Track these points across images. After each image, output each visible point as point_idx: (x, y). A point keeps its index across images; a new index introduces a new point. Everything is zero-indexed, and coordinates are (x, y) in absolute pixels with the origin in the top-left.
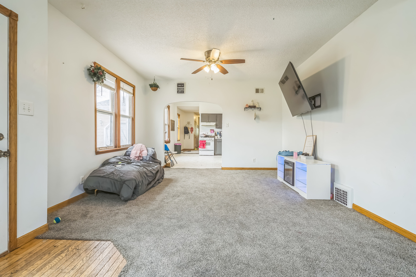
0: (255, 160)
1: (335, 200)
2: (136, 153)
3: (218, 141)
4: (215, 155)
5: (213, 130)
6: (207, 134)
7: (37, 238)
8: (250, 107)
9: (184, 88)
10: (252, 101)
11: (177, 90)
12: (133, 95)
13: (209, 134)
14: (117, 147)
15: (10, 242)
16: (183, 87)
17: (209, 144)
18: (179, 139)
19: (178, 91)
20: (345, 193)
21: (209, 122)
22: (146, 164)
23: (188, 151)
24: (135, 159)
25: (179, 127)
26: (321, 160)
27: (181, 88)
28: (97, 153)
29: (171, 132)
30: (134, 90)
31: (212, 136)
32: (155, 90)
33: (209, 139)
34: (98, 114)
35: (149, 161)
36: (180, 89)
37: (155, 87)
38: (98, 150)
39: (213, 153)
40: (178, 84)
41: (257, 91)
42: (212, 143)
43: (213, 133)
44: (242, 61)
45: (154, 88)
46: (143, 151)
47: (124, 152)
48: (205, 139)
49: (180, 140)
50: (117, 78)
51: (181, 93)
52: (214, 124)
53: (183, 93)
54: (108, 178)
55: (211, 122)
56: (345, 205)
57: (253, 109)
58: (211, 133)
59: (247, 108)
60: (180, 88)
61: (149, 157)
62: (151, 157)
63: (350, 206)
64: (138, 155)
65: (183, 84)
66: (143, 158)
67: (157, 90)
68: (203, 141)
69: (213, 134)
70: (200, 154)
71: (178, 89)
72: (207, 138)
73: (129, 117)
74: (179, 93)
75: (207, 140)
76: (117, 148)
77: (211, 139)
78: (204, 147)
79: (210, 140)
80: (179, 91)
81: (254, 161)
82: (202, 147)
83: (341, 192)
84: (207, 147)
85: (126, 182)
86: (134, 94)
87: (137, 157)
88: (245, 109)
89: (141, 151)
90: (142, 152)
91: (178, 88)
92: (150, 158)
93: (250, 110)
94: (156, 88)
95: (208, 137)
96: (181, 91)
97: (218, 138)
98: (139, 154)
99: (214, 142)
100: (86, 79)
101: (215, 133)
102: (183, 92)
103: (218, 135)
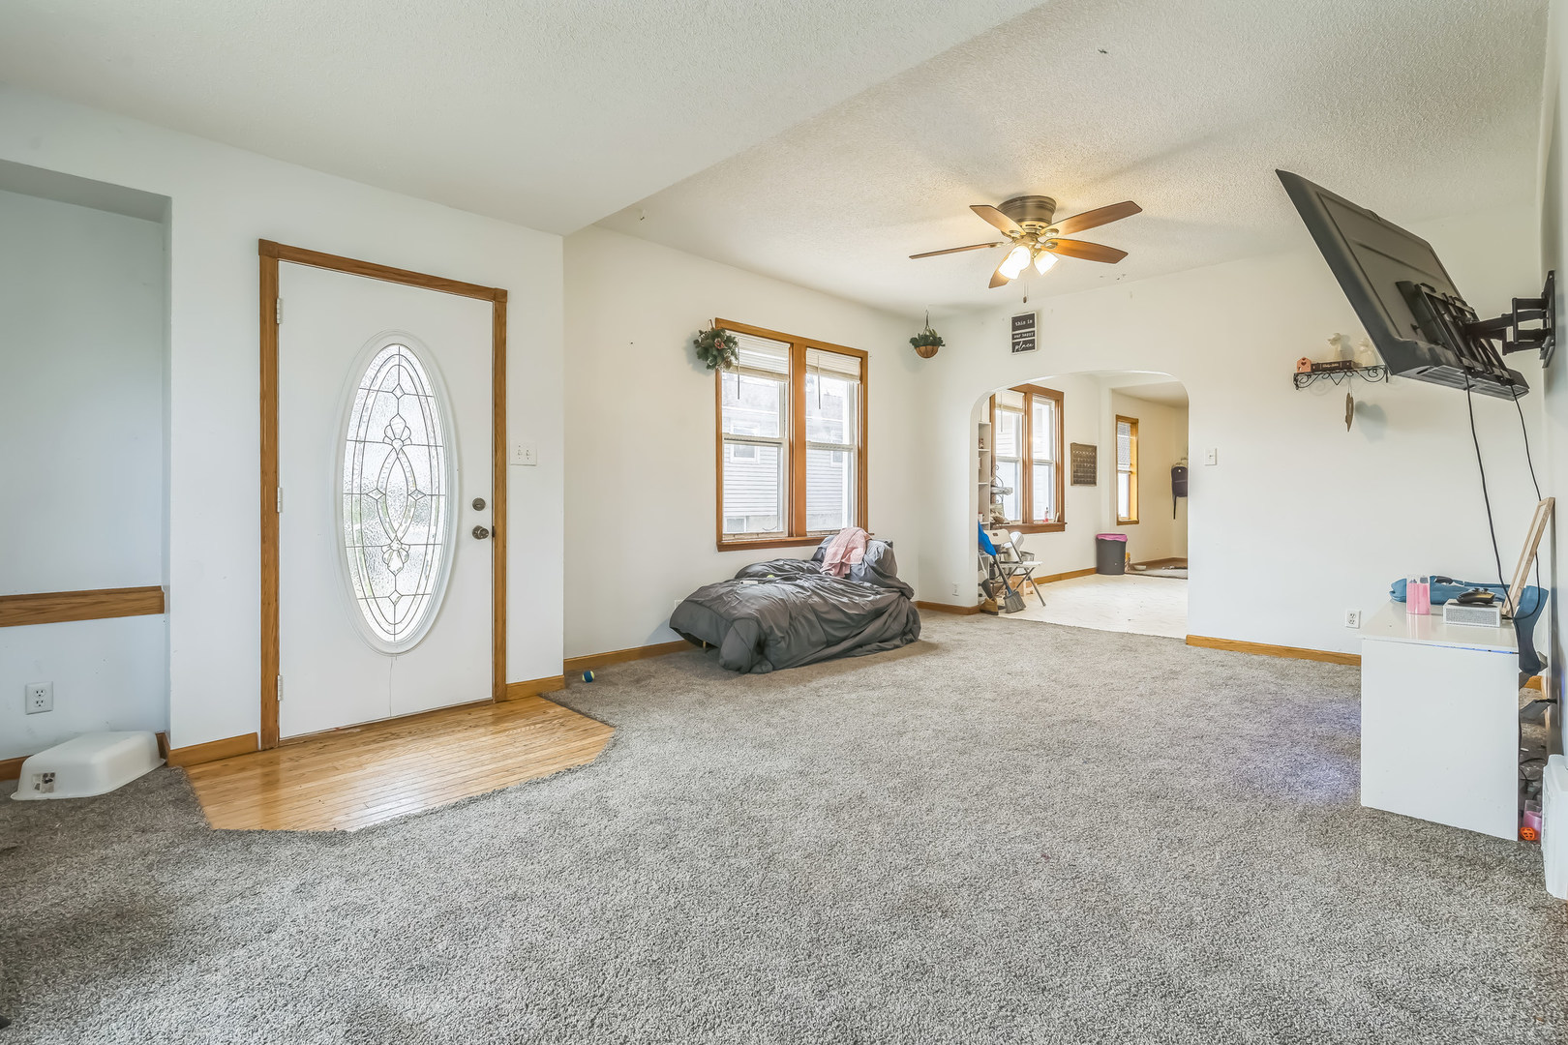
0: (1356, 620)
2: (835, 554)
7: (540, 695)
8: (1319, 369)
9: (1035, 329)
10: (1337, 340)
11: (1010, 341)
12: (861, 379)
14: (792, 536)
15: (496, 686)
16: (1032, 325)
18: (1135, 518)
19: (1014, 345)
22: (840, 586)
23: (1176, 568)
25: (1134, 470)
27: (1024, 331)
28: (722, 547)
29: (1072, 491)
30: (864, 365)
32: (928, 355)
34: (729, 448)
35: (864, 579)
36: (1021, 337)
37: (928, 344)
38: (726, 540)
40: (1015, 320)
45: (923, 348)
46: (854, 548)
47: (813, 549)
49: (1137, 522)
50: (792, 344)
51: (1024, 349)
53: (1033, 348)
54: (709, 608)
57: (1337, 376)
59: (1303, 378)
60: (1021, 334)
61: (866, 570)
62: (873, 568)
64: (837, 560)
65: (1032, 316)
66: (849, 570)
67: (934, 352)
71: (1013, 339)
73: (849, 449)
74: (1018, 351)
76: (797, 536)
80: (1018, 343)
81: (1352, 622)
85: (736, 624)
86: (863, 378)
87: (835, 566)
88: (1296, 380)
89: (849, 549)
90: (850, 551)
91: (1013, 335)
92: (870, 571)
93: (1324, 384)
96: (1025, 343)
98: (840, 556)
100: (691, 365)
102: (1030, 345)
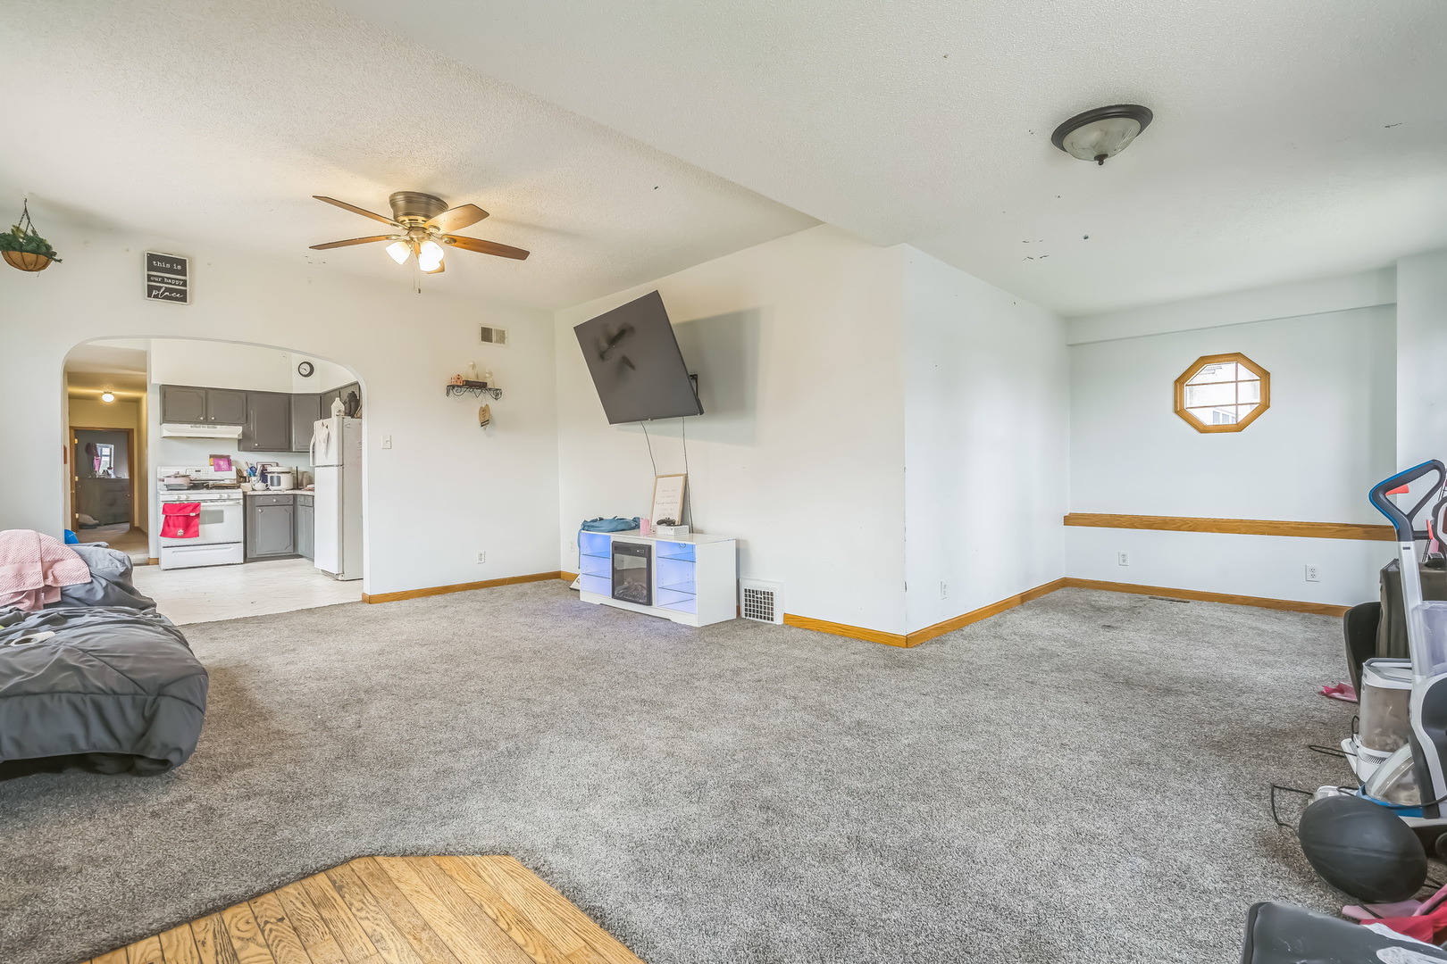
0: (483, 557)
1: (744, 617)
2: (21, 578)
3: (259, 501)
4: (246, 560)
5: (227, 459)
6: (194, 476)
8: (469, 385)
9: (184, 280)
10: (474, 366)
11: (146, 284)
13: (209, 473)
16: (183, 272)
17: (218, 517)
19: (150, 289)
20: (769, 596)
21: (206, 422)
24: (18, 606)
26: (701, 532)
27: (168, 277)
31: (227, 482)
33: (217, 497)
35: (107, 602)
36: (163, 282)
37: (32, 251)
39: (236, 553)
40: (153, 259)
41: (486, 335)
42: (234, 515)
43: (230, 469)
44: (521, 254)
46: (58, 561)
48: (195, 496)
51: (166, 298)
52: (236, 431)
53: (184, 299)
55: (214, 423)
56: (770, 622)
57: (477, 391)
58: (218, 469)
59: (453, 387)
60: (163, 278)
61: (105, 589)
62: (117, 584)
63: (779, 620)
64: (32, 584)
65: (183, 262)
66: (62, 594)
67: (44, 266)
68: (188, 505)
69: (229, 476)
70: (163, 565)
71: (149, 281)
72: (205, 491)
74: (156, 297)
75: (204, 501)
77: (225, 496)
78: (193, 530)
79: (225, 500)
80: (159, 288)
81: (480, 559)
82: (180, 532)
83: (759, 596)
84: (208, 530)
85: (171, 690)
87: (28, 595)
88: (449, 389)
89: (47, 565)
90: (51, 567)
91: (149, 277)
92: (113, 589)
93: (468, 395)
94: (43, 259)
95: (207, 487)
96: (167, 290)
97: (253, 490)
98: (41, 580)
99: (241, 508)
101: (239, 472)
102: (178, 295)
103: (253, 478)
